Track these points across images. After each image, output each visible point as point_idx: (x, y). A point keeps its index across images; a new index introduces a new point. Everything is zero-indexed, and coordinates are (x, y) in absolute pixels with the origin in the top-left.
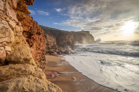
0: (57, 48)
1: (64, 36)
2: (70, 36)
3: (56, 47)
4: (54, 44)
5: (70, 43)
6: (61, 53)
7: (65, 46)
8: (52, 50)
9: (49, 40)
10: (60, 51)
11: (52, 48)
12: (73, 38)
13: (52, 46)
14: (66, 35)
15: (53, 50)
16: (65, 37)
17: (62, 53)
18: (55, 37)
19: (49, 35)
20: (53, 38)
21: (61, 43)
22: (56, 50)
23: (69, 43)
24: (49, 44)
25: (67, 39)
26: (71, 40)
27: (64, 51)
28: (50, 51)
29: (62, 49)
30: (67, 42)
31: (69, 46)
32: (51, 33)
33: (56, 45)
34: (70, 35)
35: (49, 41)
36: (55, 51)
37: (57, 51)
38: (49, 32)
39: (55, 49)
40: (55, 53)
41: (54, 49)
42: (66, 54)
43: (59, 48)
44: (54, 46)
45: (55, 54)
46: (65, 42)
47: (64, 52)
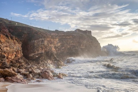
0: (22, 66)
1: (40, 40)
2: (52, 40)
3: (20, 63)
4: (16, 56)
5: (52, 54)
6: (31, 75)
7: (42, 62)
8: (11, 70)
9: (6, 46)
10: (31, 72)
11: (12, 65)
12: (59, 44)
13: (11, 62)
14: (45, 37)
15: (13, 70)
16: (42, 41)
17: (33, 77)
18: (21, 40)
19: (7, 36)
20: (15, 43)
21: (31, 55)
22: (21, 70)
23: (49, 55)
24: (4, 57)
25: (46, 47)
26: (55, 47)
27: (39, 71)
28: (6, 71)
29: (35, 67)
30: (45, 51)
31: (49, 62)
32: (10, 32)
33: (21, 58)
34: (52, 37)
35: (5, 48)
36: (19, 72)
37: (23, 71)
38: (7, 31)
39: (19, 67)
40: (19, 76)
41: (15, 67)
42: (43, 78)
43: (29, 64)
44: (17, 61)
45: (17, 79)
46: (42, 53)
47: (39, 74)
